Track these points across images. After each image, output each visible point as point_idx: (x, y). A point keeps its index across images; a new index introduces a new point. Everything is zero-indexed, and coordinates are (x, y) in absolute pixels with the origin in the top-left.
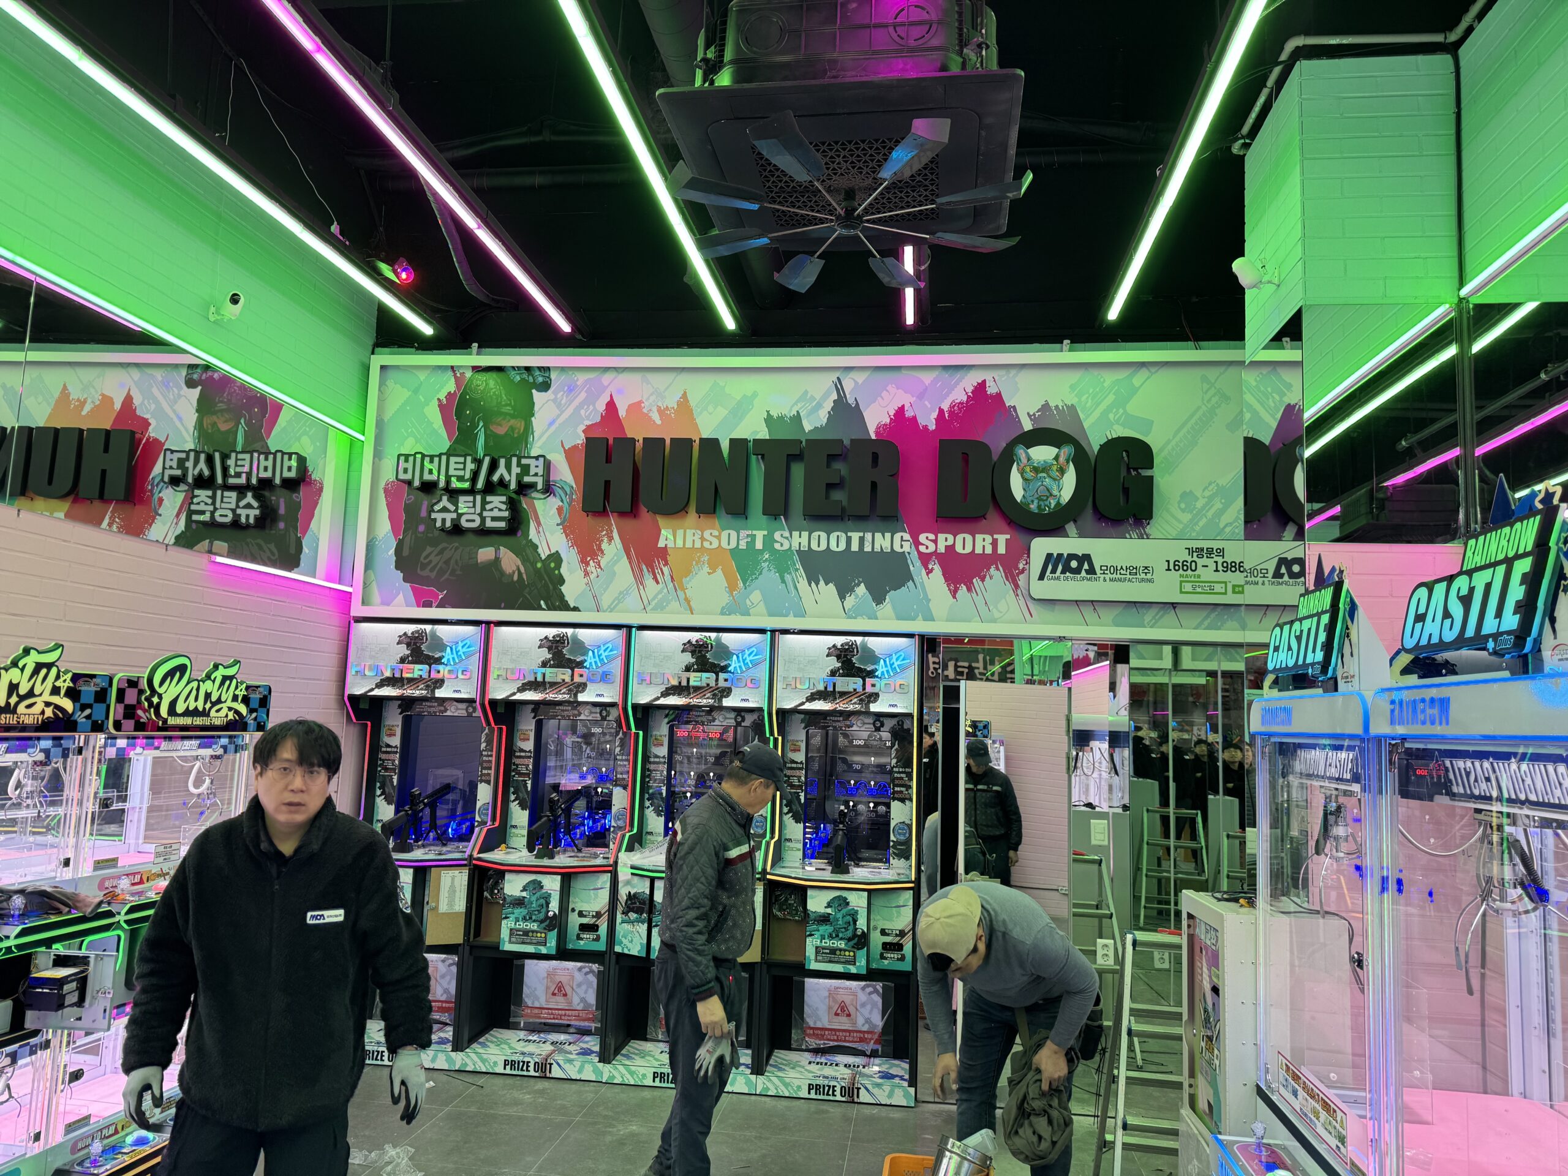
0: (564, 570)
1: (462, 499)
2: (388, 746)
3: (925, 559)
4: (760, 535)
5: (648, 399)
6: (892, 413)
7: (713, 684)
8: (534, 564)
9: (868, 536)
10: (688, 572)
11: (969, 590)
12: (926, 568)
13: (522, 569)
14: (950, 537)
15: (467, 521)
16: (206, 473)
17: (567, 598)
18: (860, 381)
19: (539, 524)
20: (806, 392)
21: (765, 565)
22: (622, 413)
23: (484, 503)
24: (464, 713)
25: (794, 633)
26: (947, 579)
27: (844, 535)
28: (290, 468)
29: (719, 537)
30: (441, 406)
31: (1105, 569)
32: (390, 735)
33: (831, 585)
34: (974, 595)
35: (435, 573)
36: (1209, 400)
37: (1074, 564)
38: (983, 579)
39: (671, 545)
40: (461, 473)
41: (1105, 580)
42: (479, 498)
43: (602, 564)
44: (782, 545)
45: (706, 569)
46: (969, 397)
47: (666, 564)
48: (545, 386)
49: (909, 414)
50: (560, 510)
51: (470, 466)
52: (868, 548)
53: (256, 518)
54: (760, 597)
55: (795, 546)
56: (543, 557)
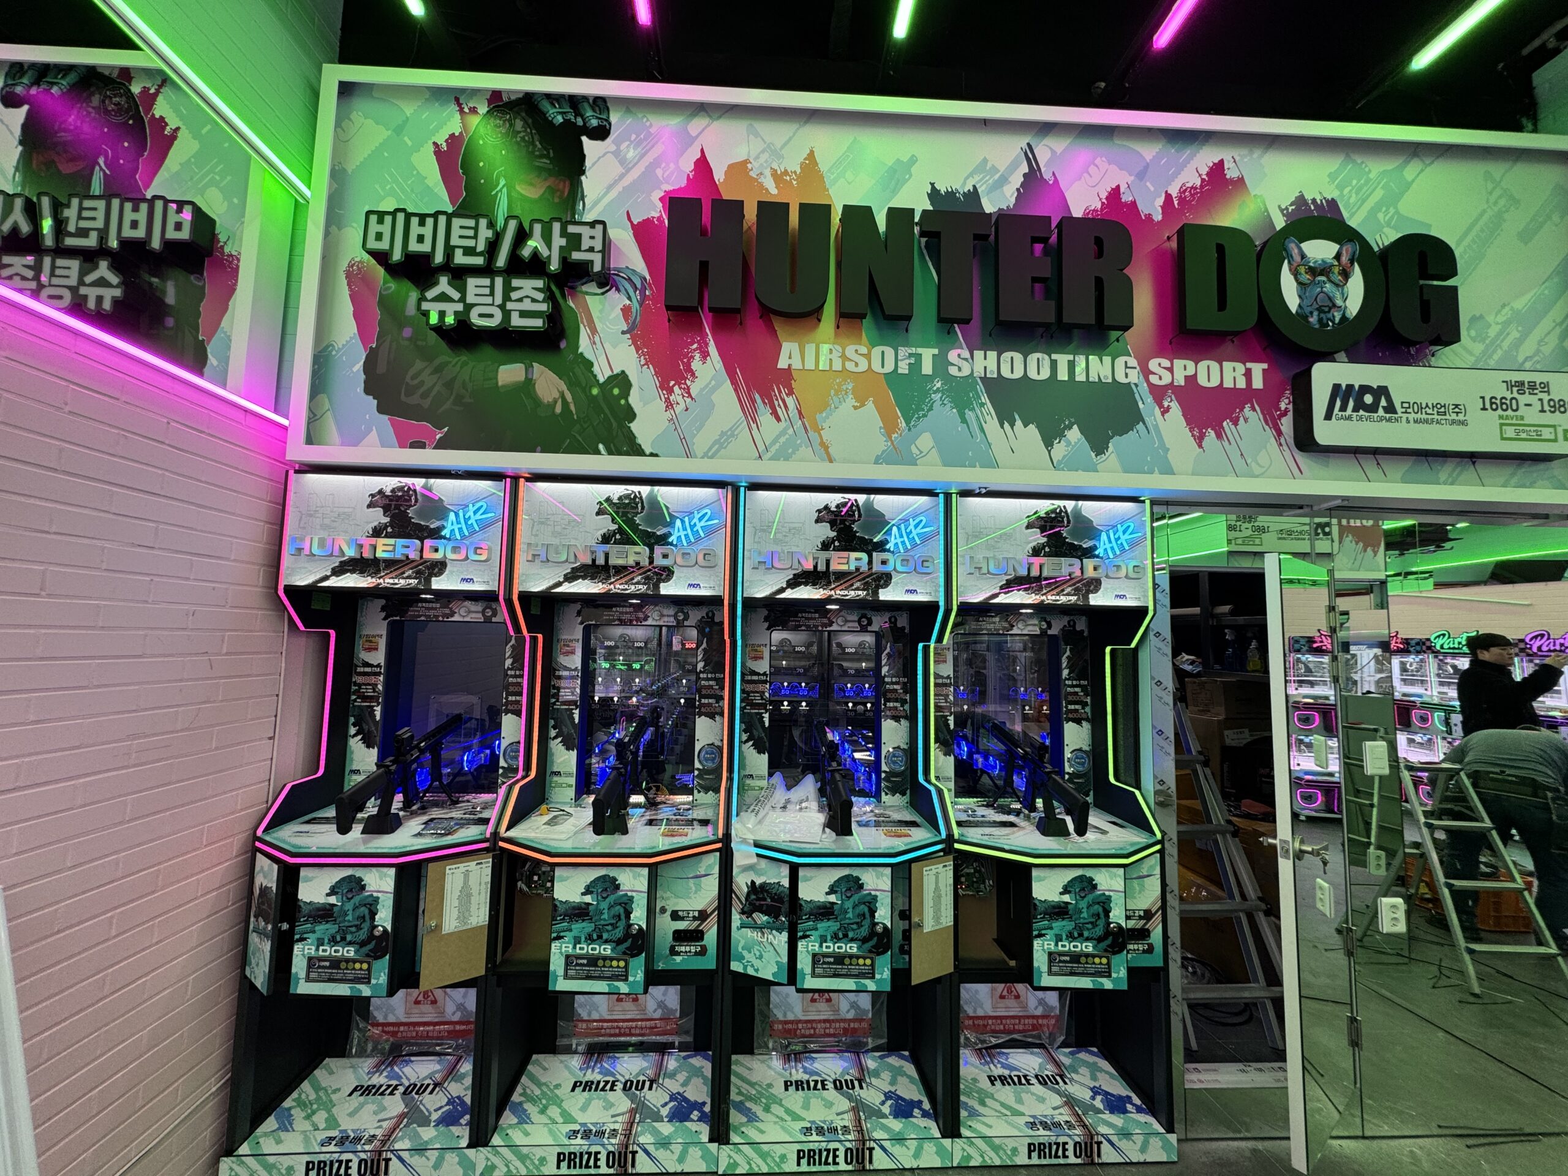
0: (634, 399)
1: (472, 282)
2: (367, 664)
3: (1158, 393)
4: (928, 354)
5: (757, 158)
6: (1104, 195)
7: (864, 568)
8: (586, 390)
9: (1081, 361)
10: (824, 406)
11: (1219, 436)
12: (1161, 406)
13: (569, 397)
14: (1190, 365)
15: (481, 315)
16: (25, 228)
17: (639, 441)
18: (1059, 151)
19: (594, 331)
20: (985, 161)
21: (936, 397)
22: (719, 175)
23: (508, 289)
24: (479, 617)
25: (979, 495)
26: (1189, 422)
27: (1046, 357)
28: (178, 226)
29: (868, 356)
30: (438, 152)
31: (1407, 406)
32: (369, 650)
33: (1032, 427)
34: (1226, 443)
35: (429, 401)
36: (1496, 203)
37: (1368, 399)
38: (1236, 423)
39: (796, 364)
40: (471, 243)
41: (1408, 421)
42: (499, 281)
43: (694, 392)
44: (960, 369)
45: (851, 401)
46: (1203, 180)
47: (791, 393)
48: (601, 133)
49: (1126, 198)
50: (626, 311)
51: (485, 233)
52: (1080, 377)
53: (116, 302)
54: (931, 443)
55: (979, 372)
56: (602, 380)
